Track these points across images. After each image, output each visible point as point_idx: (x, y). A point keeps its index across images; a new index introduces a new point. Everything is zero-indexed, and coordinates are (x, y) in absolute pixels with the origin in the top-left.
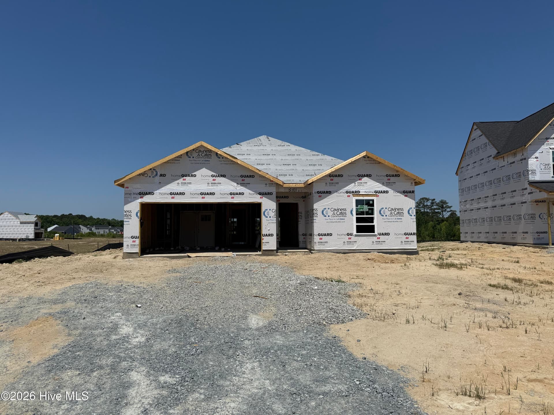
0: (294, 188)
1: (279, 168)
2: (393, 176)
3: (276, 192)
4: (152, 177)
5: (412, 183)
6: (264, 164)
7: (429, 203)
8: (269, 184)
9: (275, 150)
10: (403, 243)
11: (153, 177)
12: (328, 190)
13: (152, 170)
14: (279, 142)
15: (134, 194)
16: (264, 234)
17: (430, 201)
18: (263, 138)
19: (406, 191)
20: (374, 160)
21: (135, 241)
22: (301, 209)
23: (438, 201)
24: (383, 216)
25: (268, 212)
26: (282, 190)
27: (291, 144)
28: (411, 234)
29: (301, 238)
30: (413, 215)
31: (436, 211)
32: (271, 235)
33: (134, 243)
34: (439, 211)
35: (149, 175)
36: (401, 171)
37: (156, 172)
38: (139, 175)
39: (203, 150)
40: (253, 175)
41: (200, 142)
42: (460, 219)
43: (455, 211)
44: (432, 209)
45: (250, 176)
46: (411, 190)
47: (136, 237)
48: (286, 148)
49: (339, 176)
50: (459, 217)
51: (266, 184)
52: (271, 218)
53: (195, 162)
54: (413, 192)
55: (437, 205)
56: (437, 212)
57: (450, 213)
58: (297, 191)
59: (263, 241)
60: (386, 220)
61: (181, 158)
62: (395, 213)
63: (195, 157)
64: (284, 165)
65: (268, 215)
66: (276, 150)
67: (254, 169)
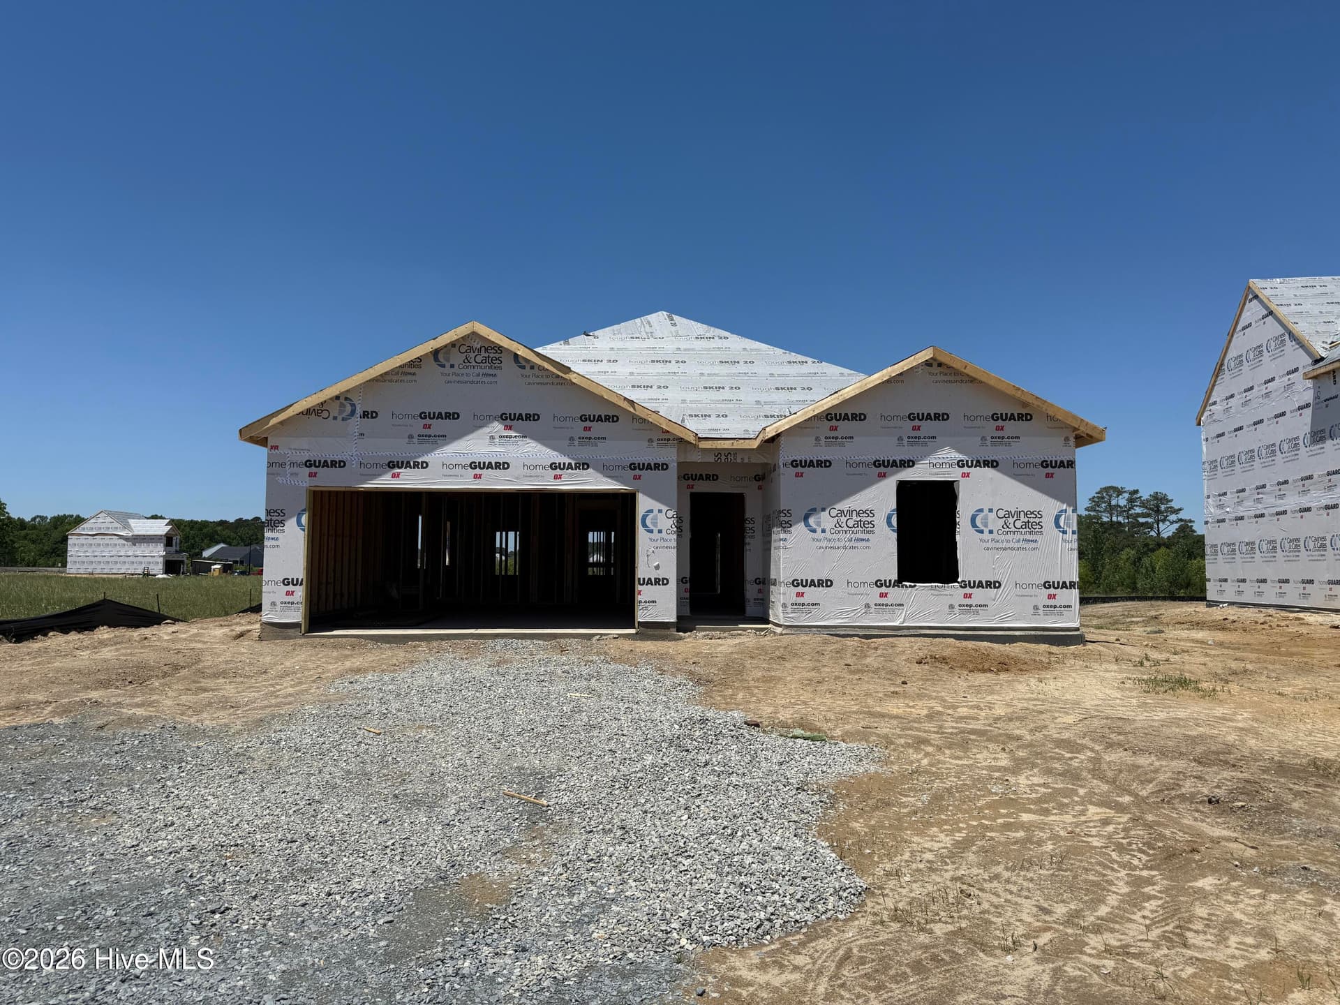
0: (729, 453)
1: (691, 396)
2: (1012, 417)
3: (678, 463)
4: (340, 418)
5: (1067, 439)
6: (651, 387)
7: (1122, 501)
8: (658, 440)
9: (685, 350)
10: (1041, 612)
11: (343, 419)
12: (823, 458)
13: (342, 400)
14: (699, 328)
15: (292, 464)
16: (644, 579)
17: (1126, 495)
18: (659, 319)
19: (1051, 461)
20: (957, 373)
21: (293, 592)
22: (752, 510)
23: (1145, 494)
24: (982, 532)
25: (655, 518)
26: (696, 458)
27: (733, 333)
28: (1064, 586)
29: (751, 591)
30: (1070, 531)
31: (1142, 520)
32: (662, 582)
33: (289, 599)
34: (1150, 520)
35: (334, 413)
36: (1036, 403)
37: (353, 405)
38: (308, 412)
39: (479, 346)
40: (613, 416)
41: (471, 324)
42: (1206, 542)
43: (1191, 521)
44: (1131, 515)
45: (607, 418)
46: (1065, 459)
47: (295, 583)
48: (716, 343)
49: (854, 417)
50: (1203, 536)
51: (650, 441)
52: (664, 534)
53: (457, 379)
54: (1071, 464)
55: (1144, 504)
56: (1143, 524)
57: (1177, 526)
58: (739, 460)
59: (639, 598)
60: (990, 545)
61: (419, 367)
62: (1018, 524)
63: (456, 366)
64: (705, 388)
65: (655, 524)
66: (689, 350)
67: (616, 399)
